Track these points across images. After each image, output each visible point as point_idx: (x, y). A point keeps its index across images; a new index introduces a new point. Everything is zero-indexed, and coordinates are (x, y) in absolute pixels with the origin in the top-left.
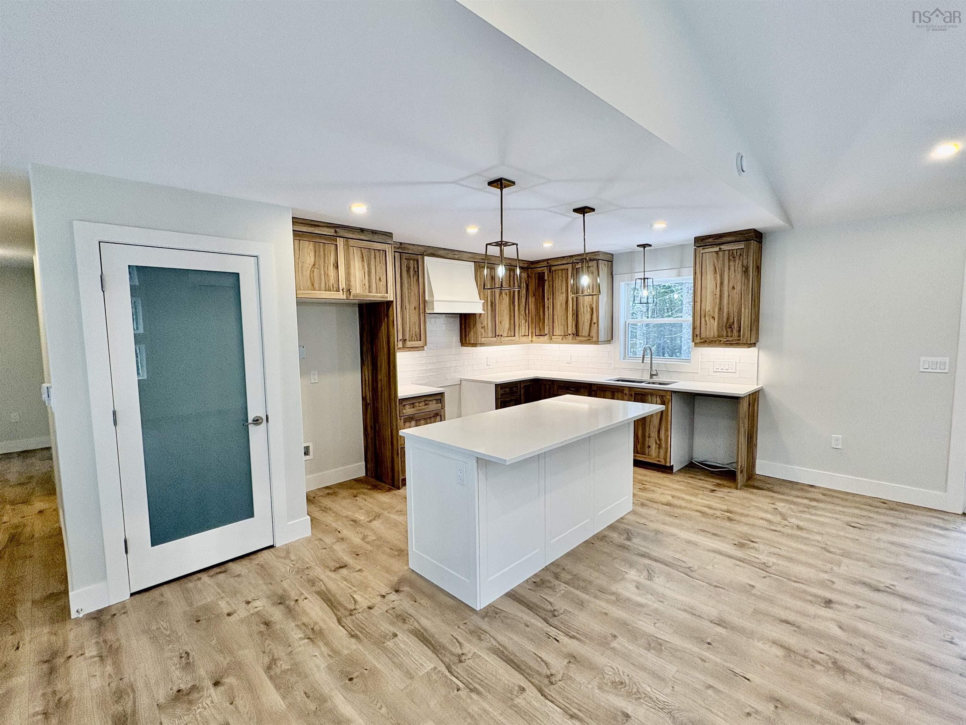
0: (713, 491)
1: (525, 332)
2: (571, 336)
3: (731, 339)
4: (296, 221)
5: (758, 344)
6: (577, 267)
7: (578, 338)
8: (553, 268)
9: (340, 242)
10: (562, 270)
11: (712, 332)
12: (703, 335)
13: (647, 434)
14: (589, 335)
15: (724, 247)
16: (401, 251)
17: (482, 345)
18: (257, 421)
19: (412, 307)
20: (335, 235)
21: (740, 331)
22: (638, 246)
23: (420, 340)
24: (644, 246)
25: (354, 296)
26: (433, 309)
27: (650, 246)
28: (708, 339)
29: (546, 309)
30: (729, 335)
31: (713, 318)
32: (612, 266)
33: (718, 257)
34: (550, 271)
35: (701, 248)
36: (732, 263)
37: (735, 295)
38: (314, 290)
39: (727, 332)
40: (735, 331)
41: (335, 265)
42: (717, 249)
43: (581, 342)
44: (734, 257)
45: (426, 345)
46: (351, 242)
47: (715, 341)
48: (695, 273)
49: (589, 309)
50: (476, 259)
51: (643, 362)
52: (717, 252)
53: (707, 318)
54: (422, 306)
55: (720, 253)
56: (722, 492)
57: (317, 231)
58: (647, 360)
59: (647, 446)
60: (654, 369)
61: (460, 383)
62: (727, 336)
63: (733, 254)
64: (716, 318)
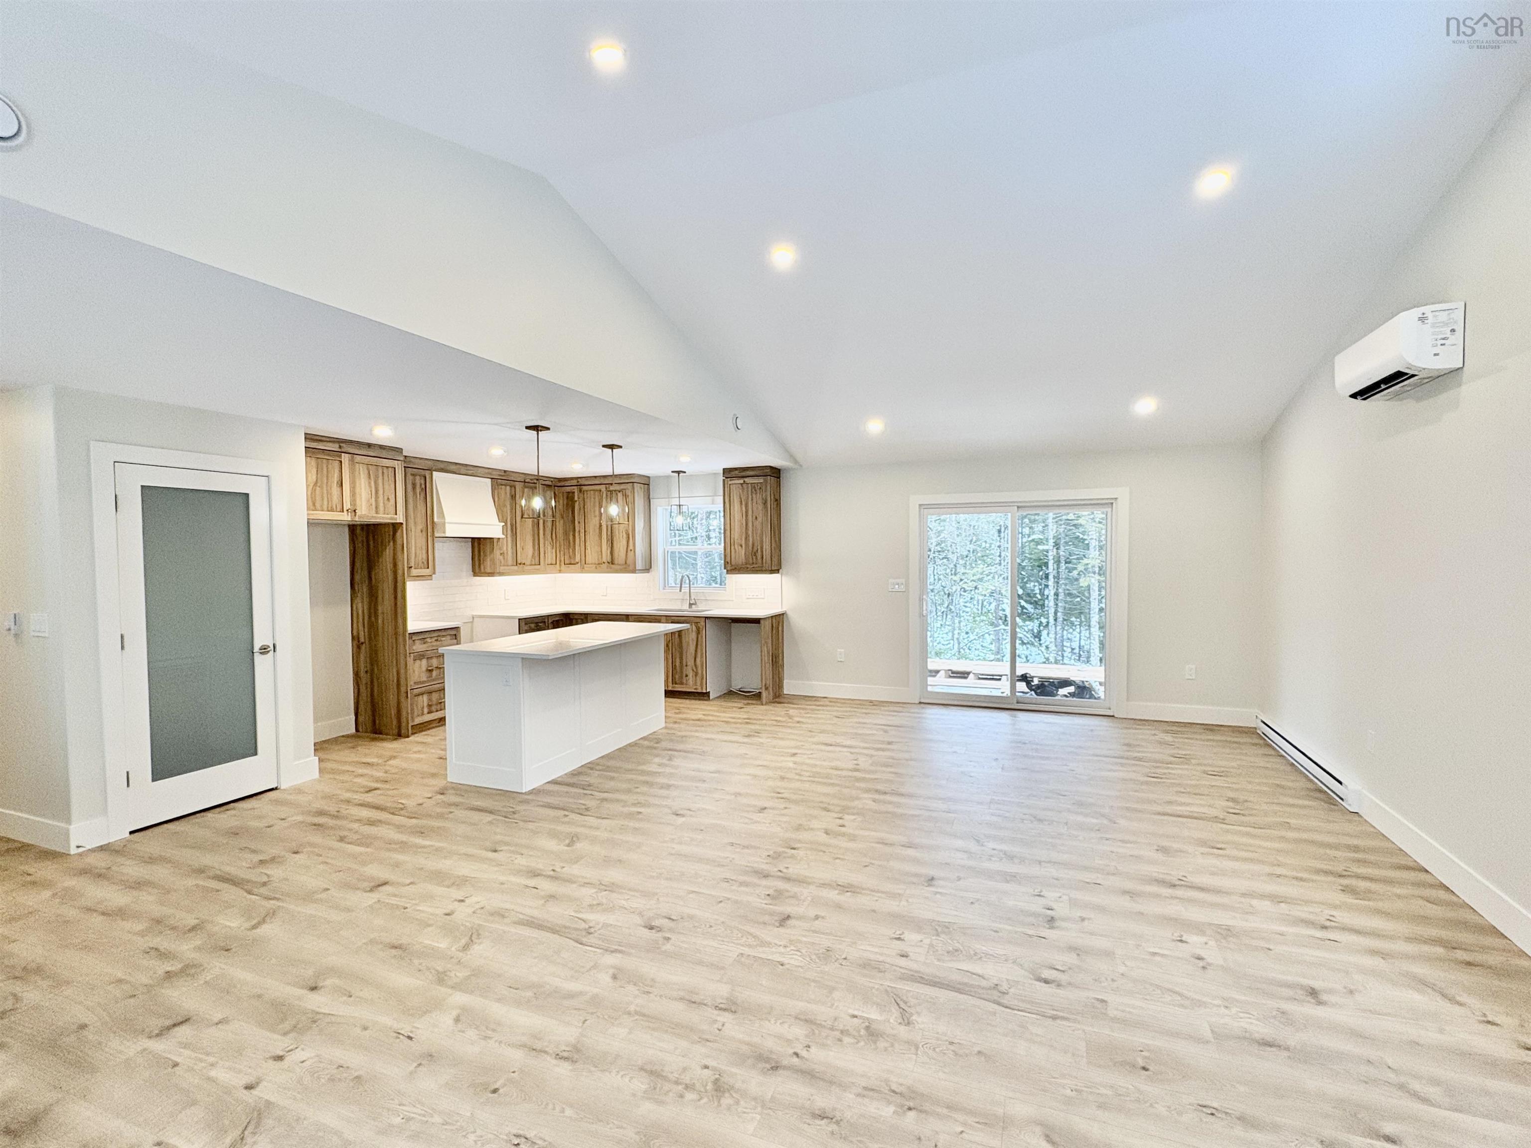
0: (741, 708)
1: (552, 559)
2: (606, 564)
4: (309, 437)
5: (781, 571)
6: (611, 488)
7: (613, 567)
8: (585, 488)
9: (345, 458)
10: (594, 490)
11: (741, 560)
12: (733, 563)
13: (684, 664)
14: (626, 563)
15: (747, 480)
17: (501, 574)
18: (264, 650)
20: (340, 450)
21: (762, 557)
22: (672, 472)
23: (428, 568)
24: (679, 472)
25: (359, 517)
26: (444, 532)
27: (685, 472)
28: (737, 566)
29: (577, 534)
31: (741, 546)
32: (649, 489)
33: (743, 489)
34: (580, 491)
35: (729, 479)
36: (754, 496)
37: (758, 524)
38: (316, 510)
39: (753, 559)
40: (759, 558)
41: (340, 483)
42: (742, 481)
43: (617, 571)
44: (755, 490)
45: (434, 573)
46: (358, 458)
47: (743, 568)
48: (725, 502)
49: (625, 536)
50: (495, 475)
51: (680, 591)
52: (741, 484)
53: (736, 546)
54: (430, 530)
55: (744, 485)
56: (749, 708)
57: (321, 446)
58: (685, 589)
59: (684, 675)
60: (692, 598)
61: (471, 620)
62: (753, 563)
63: (754, 487)
64: (744, 546)
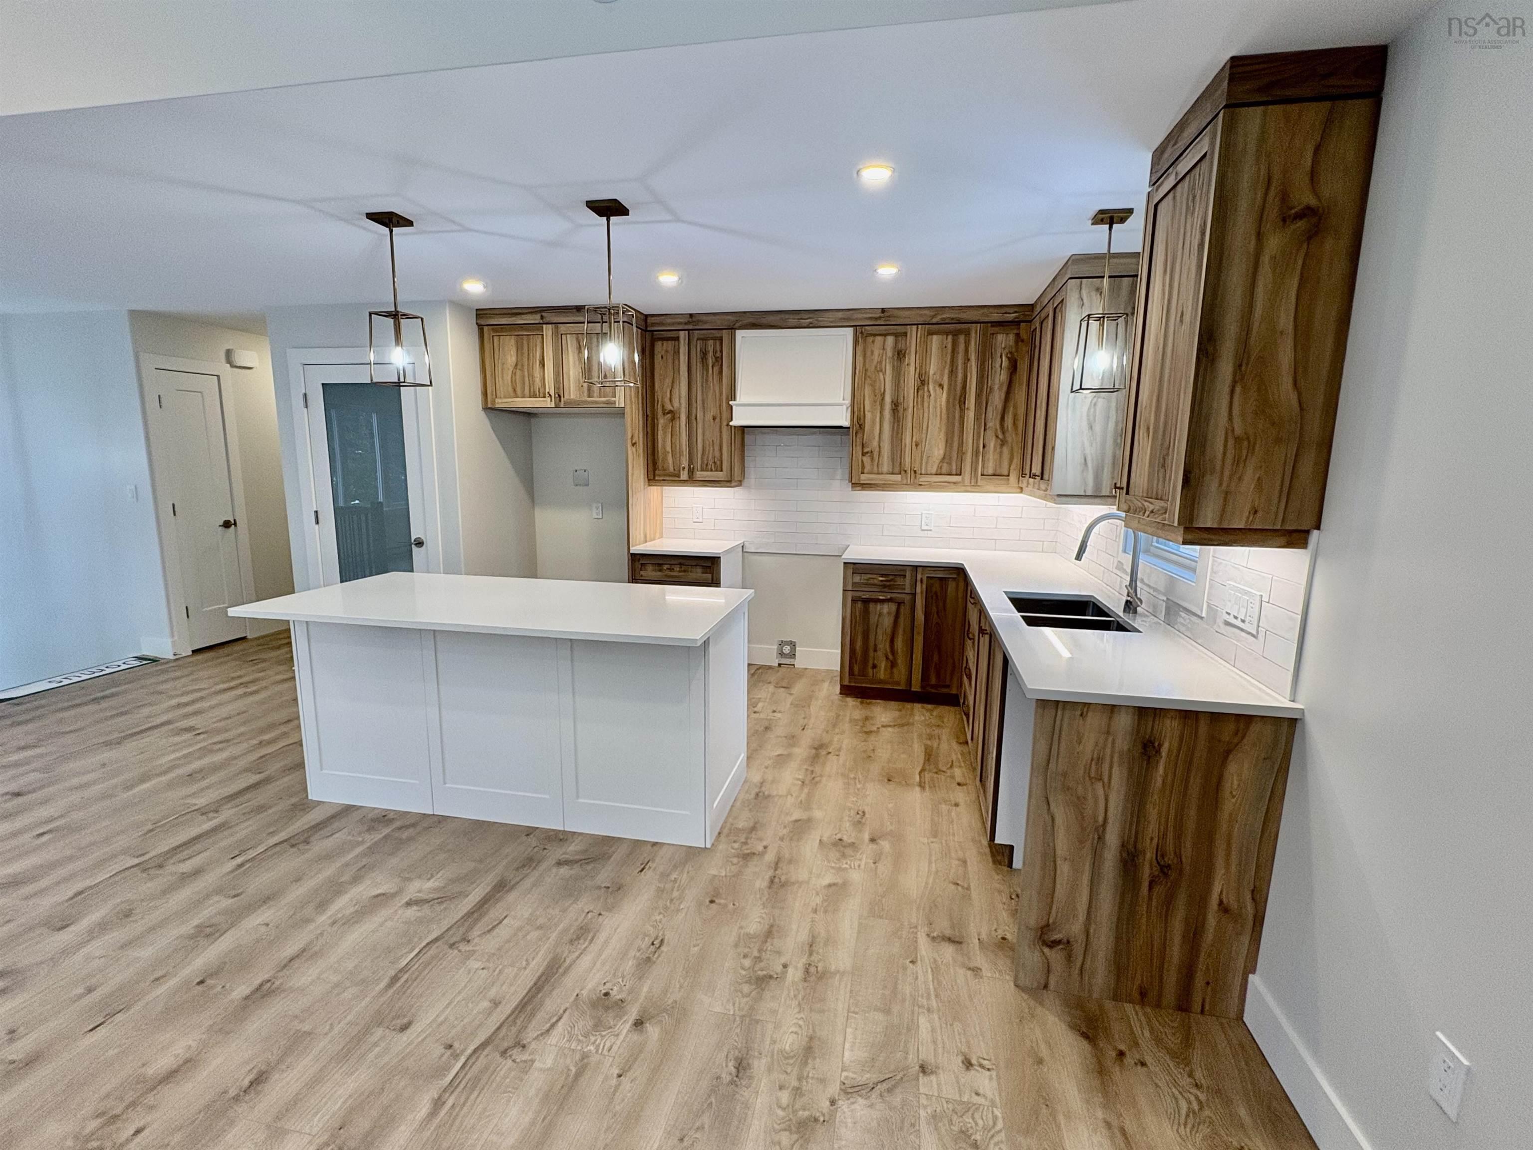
9: (548, 330)
16: (691, 327)
17: (867, 487)
18: (420, 543)
19: (709, 417)
20: (540, 321)
23: (722, 471)
25: (565, 403)
38: (517, 397)
41: (542, 362)
45: (743, 478)
46: (562, 328)
50: (857, 319)
57: (519, 321)
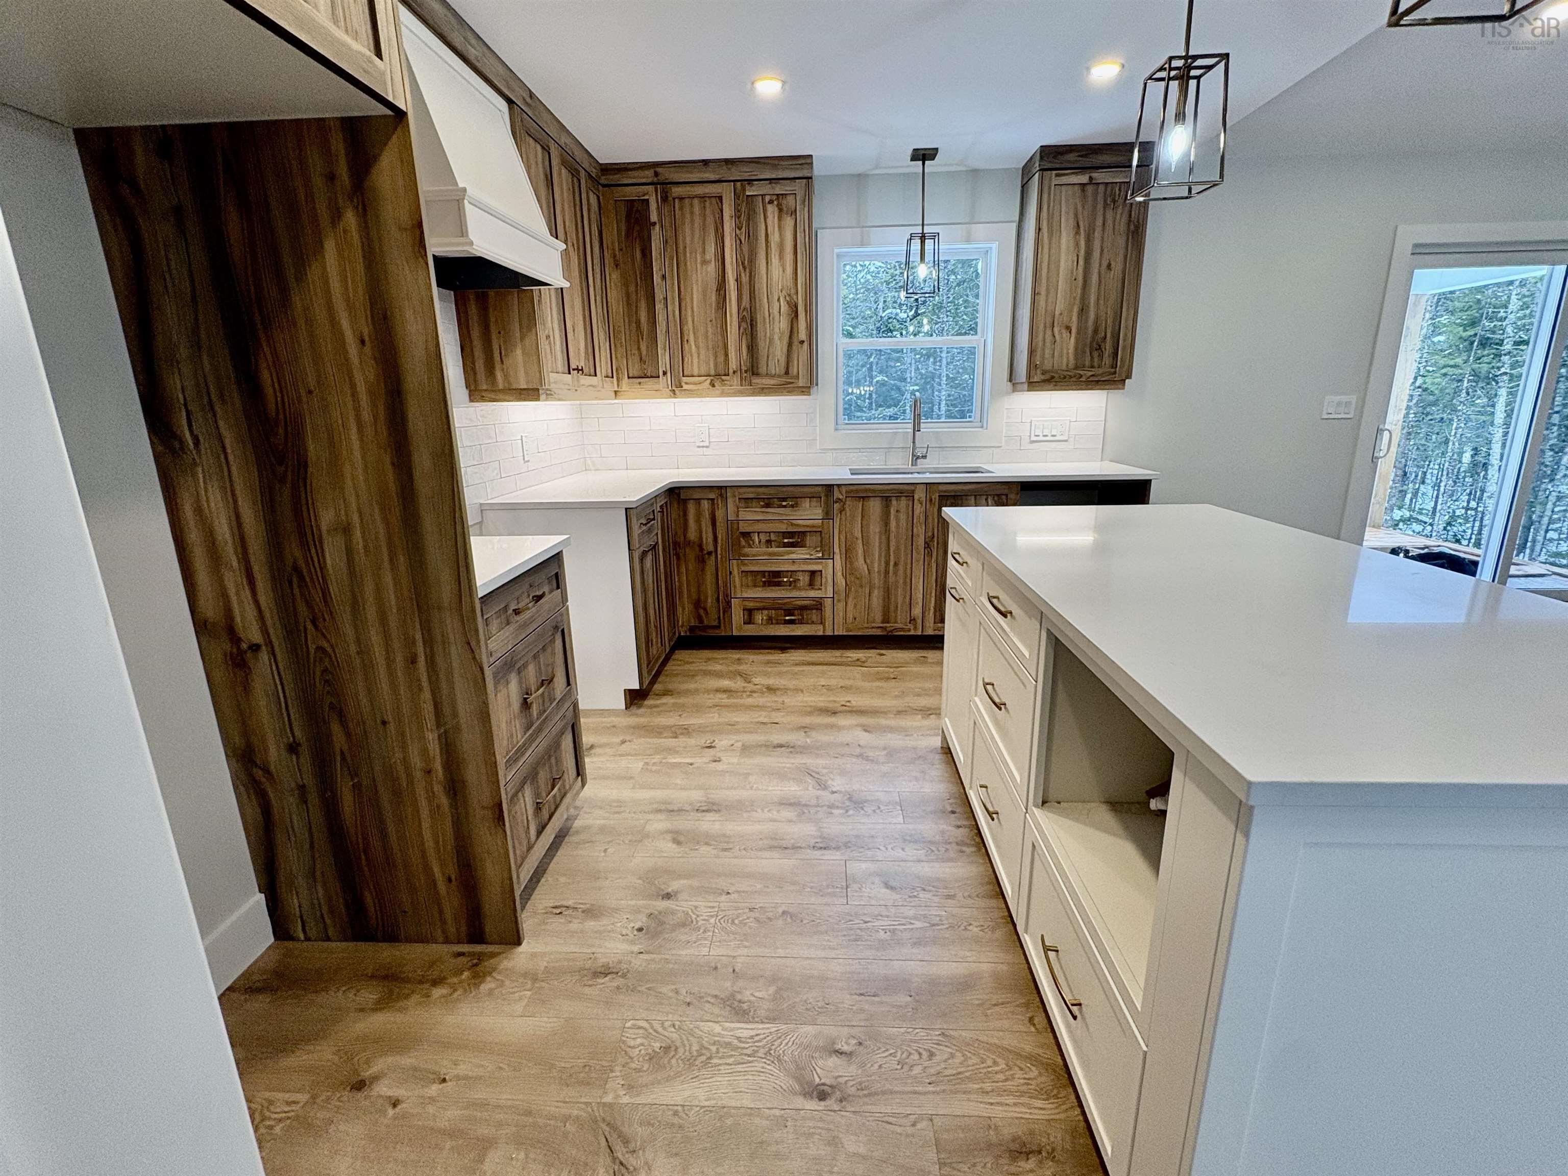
2: (738, 375)
3: (1100, 371)
5: (1124, 384)
6: (748, 193)
7: (755, 380)
8: (677, 191)
10: (702, 198)
11: (1065, 360)
12: (1048, 366)
14: (787, 373)
15: (1101, 176)
21: (1115, 355)
22: (911, 154)
24: (925, 155)
28: (1057, 373)
29: (659, 306)
30: (1096, 364)
31: (1069, 328)
33: (1084, 197)
34: (665, 199)
35: (1054, 172)
36: (1110, 214)
37: (1111, 280)
39: (1092, 357)
40: (1106, 355)
42: (1084, 179)
43: (764, 391)
44: (1114, 201)
47: (1071, 377)
48: (1040, 229)
49: (784, 308)
52: (1083, 185)
53: (1056, 330)
55: (1090, 189)
62: (1092, 367)
63: (1113, 194)
64: (1074, 331)
